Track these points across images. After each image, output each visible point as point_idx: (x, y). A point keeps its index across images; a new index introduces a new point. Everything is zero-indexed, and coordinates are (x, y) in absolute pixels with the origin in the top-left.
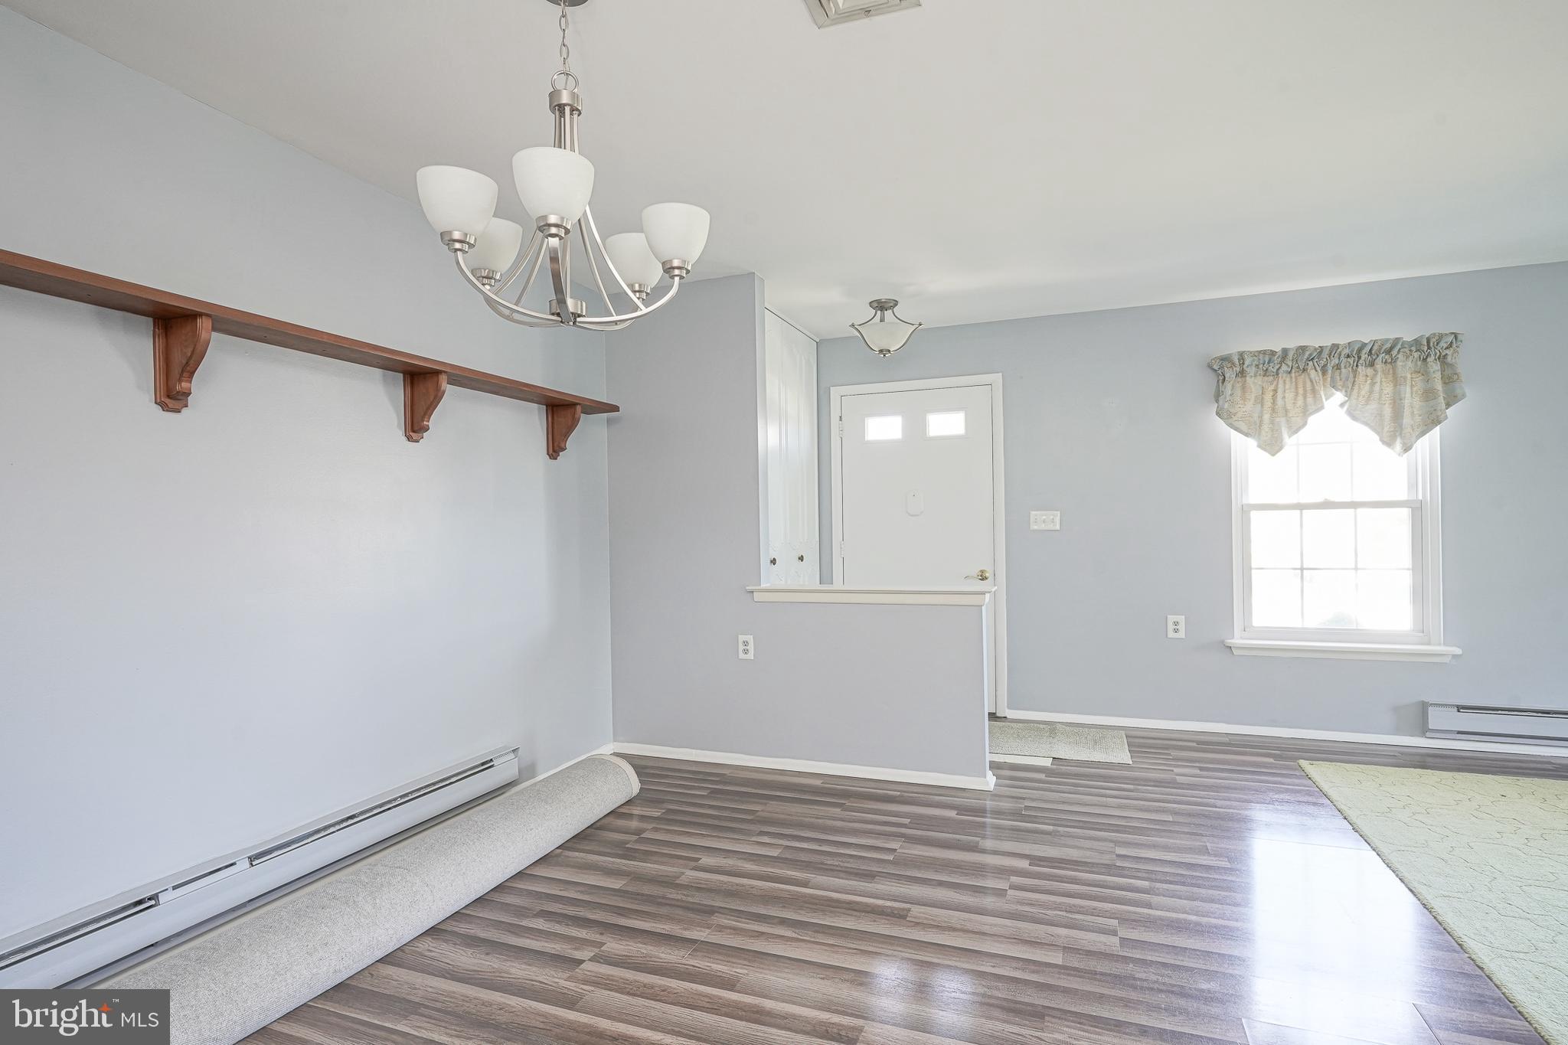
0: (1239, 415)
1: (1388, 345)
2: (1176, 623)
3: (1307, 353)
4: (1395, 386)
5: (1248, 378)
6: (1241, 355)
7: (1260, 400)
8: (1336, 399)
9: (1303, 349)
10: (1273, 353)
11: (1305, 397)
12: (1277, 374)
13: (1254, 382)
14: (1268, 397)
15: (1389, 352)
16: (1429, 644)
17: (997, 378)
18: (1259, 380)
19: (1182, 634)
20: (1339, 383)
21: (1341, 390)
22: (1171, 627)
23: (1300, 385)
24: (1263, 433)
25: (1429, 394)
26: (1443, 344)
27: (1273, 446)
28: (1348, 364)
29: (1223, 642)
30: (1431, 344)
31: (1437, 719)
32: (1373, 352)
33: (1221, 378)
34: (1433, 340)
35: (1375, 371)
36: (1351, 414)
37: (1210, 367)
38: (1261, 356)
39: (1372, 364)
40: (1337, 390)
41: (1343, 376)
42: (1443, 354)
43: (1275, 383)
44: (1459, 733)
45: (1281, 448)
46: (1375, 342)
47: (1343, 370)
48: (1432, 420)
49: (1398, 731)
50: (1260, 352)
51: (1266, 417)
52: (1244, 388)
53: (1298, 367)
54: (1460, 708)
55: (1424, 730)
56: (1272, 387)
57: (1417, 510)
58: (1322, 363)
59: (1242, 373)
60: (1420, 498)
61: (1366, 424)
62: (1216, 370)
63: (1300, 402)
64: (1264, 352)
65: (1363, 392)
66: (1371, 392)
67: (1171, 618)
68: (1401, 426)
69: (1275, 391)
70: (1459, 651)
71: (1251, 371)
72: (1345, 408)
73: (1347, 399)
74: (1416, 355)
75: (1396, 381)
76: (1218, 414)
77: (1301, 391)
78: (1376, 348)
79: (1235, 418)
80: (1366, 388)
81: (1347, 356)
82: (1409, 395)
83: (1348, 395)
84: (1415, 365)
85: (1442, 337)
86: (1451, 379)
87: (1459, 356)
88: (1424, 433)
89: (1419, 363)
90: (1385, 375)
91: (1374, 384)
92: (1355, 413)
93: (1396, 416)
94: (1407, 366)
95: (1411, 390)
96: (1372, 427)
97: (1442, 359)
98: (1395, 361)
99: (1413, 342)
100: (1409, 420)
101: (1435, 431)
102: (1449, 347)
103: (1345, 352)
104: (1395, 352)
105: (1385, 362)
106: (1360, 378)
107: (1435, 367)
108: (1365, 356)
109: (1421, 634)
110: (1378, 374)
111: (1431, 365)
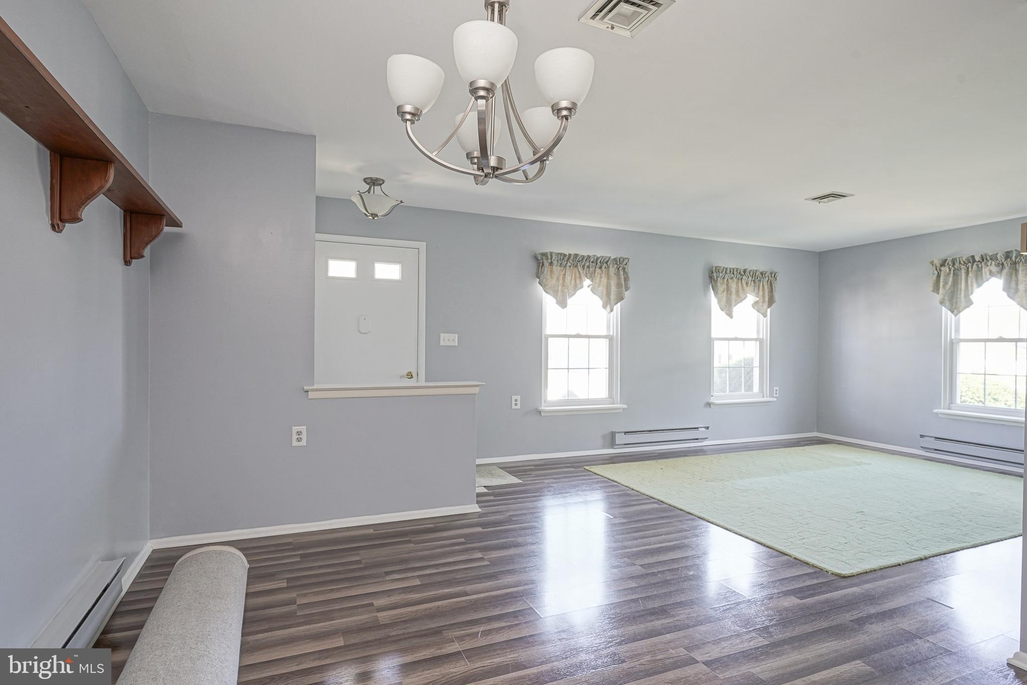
0: (549, 285)
1: (607, 260)
2: (516, 400)
3: (578, 258)
4: (608, 279)
5: (554, 267)
6: (551, 253)
7: (558, 279)
8: (587, 282)
9: (576, 255)
10: (565, 255)
11: (575, 280)
12: (566, 266)
13: (556, 269)
14: (561, 278)
15: (607, 263)
16: (614, 404)
17: (422, 245)
18: (559, 268)
19: (518, 407)
20: (588, 275)
21: (589, 279)
22: (514, 402)
23: (573, 274)
24: (558, 297)
25: (619, 285)
26: (625, 263)
27: (563, 304)
28: (592, 266)
29: (537, 409)
30: (621, 262)
31: (620, 439)
32: (602, 262)
33: (541, 264)
34: (621, 260)
35: (602, 271)
36: (592, 290)
37: (536, 258)
38: (559, 256)
39: (601, 268)
40: (587, 278)
41: (590, 271)
42: (625, 267)
43: (564, 271)
44: (625, 444)
45: (566, 307)
46: (603, 257)
47: (591, 269)
48: (620, 298)
49: (604, 447)
50: (559, 253)
51: (560, 288)
52: (552, 272)
53: (574, 264)
54: (626, 433)
55: (613, 444)
56: (562, 273)
57: (610, 338)
58: (583, 264)
59: (551, 264)
60: (611, 334)
61: (599, 297)
62: (538, 260)
63: (573, 282)
64: (561, 254)
65: (597, 281)
66: (600, 281)
67: (514, 398)
68: (610, 299)
69: (565, 275)
70: (625, 406)
71: (555, 263)
72: (590, 288)
73: (592, 283)
74: (616, 266)
75: (608, 277)
76: (540, 283)
77: (573, 277)
78: (603, 260)
79: (547, 287)
80: (598, 279)
81: (592, 262)
82: (613, 284)
83: (592, 282)
84: (615, 270)
85: (624, 259)
86: (626, 279)
87: (629, 269)
88: (616, 303)
89: (616, 270)
90: (605, 273)
91: (601, 277)
92: (594, 291)
93: (608, 294)
94: (612, 270)
95: (613, 283)
96: (601, 298)
97: (624, 269)
98: (609, 267)
99: (615, 259)
100: (613, 297)
101: (620, 303)
102: (626, 264)
103: (592, 260)
104: (609, 263)
105: (605, 267)
106: (596, 274)
107: (622, 273)
108: (599, 263)
109: (611, 400)
110: (603, 273)
111: (620, 271)
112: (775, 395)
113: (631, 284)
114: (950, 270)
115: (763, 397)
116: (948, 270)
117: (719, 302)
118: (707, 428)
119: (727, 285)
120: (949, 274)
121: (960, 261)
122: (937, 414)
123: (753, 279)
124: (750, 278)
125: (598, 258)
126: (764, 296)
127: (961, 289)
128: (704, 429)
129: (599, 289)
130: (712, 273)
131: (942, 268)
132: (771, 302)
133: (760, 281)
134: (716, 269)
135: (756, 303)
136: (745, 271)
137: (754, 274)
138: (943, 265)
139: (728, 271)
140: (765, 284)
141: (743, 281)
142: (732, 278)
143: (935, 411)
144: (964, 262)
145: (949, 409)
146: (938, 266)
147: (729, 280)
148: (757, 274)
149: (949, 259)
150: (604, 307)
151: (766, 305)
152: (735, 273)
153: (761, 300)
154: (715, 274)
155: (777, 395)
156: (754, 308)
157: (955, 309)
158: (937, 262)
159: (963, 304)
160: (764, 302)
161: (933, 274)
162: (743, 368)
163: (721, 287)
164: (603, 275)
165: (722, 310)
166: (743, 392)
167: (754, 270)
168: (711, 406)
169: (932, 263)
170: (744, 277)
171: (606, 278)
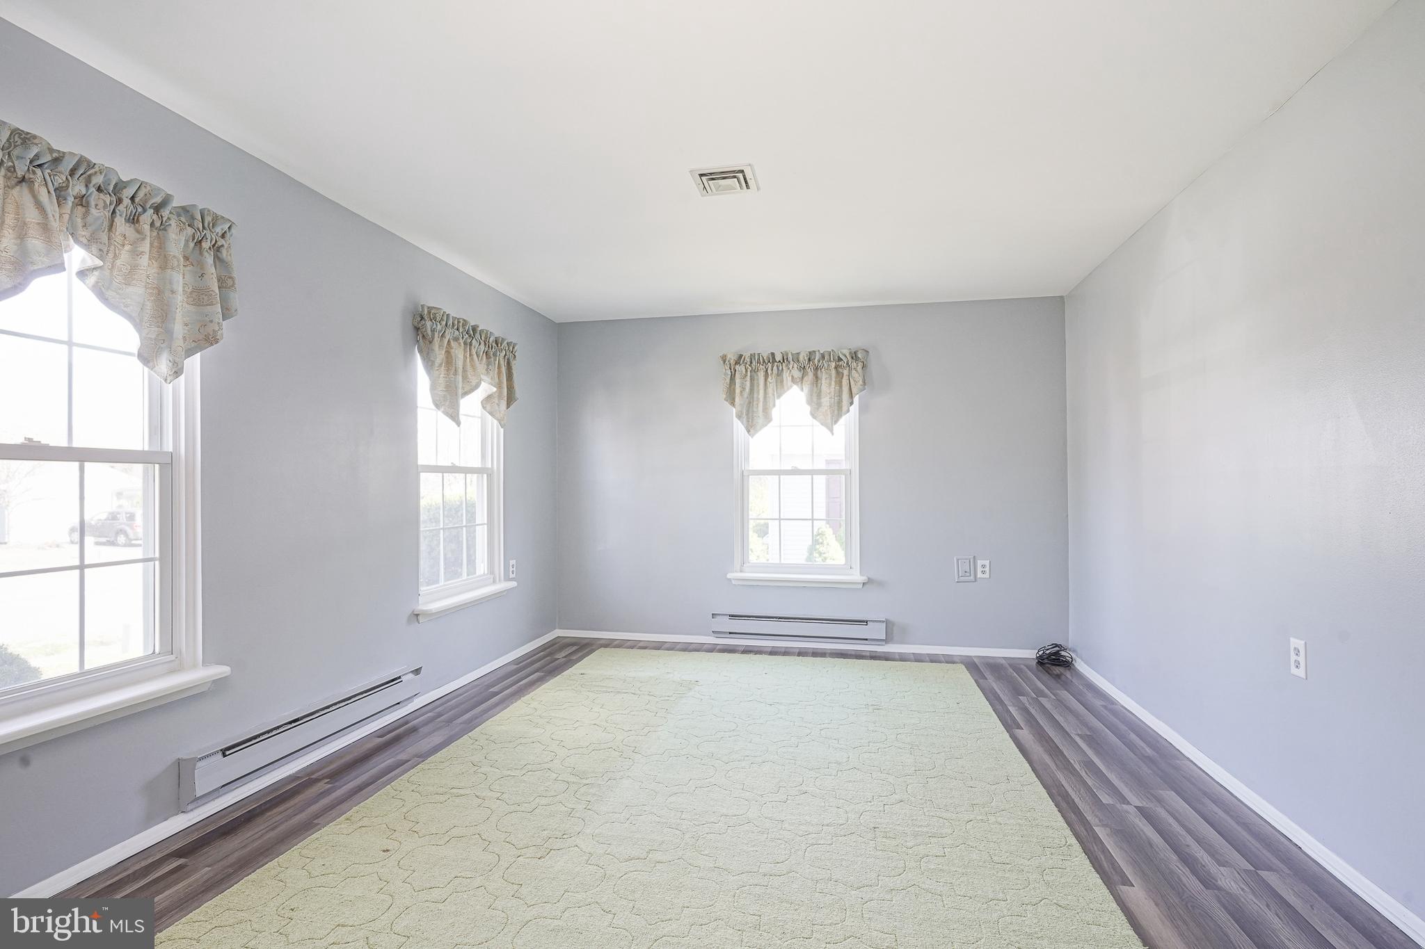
1: (158, 200)
3: (34, 150)
4: (162, 267)
11: (22, 231)
15: (157, 209)
16: (181, 673)
20: (84, 232)
21: (87, 247)
25: (199, 296)
26: (219, 230)
28: (101, 204)
30: (206, 225)
31: (206, 775)
32: (137, 200)
34: (208, 219)
35: (139, 233)
36: (100, 292)
41: (90, 219)
42: (219, 244)
46: (141, 185)
47: (93, 211)
48: (204, 339)
49: (150, 820)
54: (225, 752)
55: (182, 800)
57: (167, 465)
58: (59, 181)
60: (169, 447)
61: (129, 317)
65: (118, 262)
66: (134, 268)
68: (168, 333)
70: (223, 670)
72: (92, 279)
74: (190, 231)
75: (163, 261)
78: (141, 194)
80: (124, 255)
81: (99, 189)
82: (181, 289)
83: (101, 258)
84: (186, 245)
85: (216, 219)
86: (225, 283)
87: (235, 254)
88: (190, 353)
89: (192, 245)
90: (151, 245)
91: (136, 253)
92: (109, 294)
93: (163, 314)
94: (177, 241)
95: (180, 280)
96: (135, 326)
97: (216, 249)
98: (163, 227)
99: (185, 210)
100: (179, 329)
101: (199, 354)
102: (223, 236)
103: (98, 180)
104: (165, 213)
105: (152, 224)
106: (119, 239)
107: (209, 259)
108: (127, 201)
109: (172, 657)
110: (143, 239)
111: (206, 254)
112: (512, 576)
113: (237, 299)
114: (746, 371)
115: (494, 582)
116: (744, 371)
117: (433, 388)
118: (417, 672)
119: (448, 352)
120: (746, 376)
121: (759, 359)
122: (730, 580)
123: (486, 349)
124: (482, 346)
125: (119, 187)
126: (499, 386)
127: (758, 399)
128: (411, 676)
129: (130, 289)
130: (422, 318)
131: (737, 367)
132: (510, 399)
133: (495, 355)
134: (429, 313)
135: (489, 398)
136: (474, 329)
137: (485, 336)
138: (737, 363)
139: (450, 322)
140: (501, 359)
141: (473, 347)
142: (456, 339)
143: (730, 575)
144: (764, 361)
145: (741, 571)
146: (732, 362)
147: (452, 341)
148: (491, 341)
149: (747, 355)
150: (147, 357)
151: (504, 403)
152: (461, 330)
153: (497, 394)
154: (429, 324)
155: (514, 576)
156: (484, 408)
157: (751, 428)
158: (732, 358)
159: (760, 421)
160: (500, 397)
161: (726, 374)
162: (464, 529)
163: (440, 355)
164: (146, 246)
165: (437, 406)
166: (465, 576)
167: (487, 331)
168: (420, 618)
169: (724, 359)
170: (474, 341)
171: (156, 264)
